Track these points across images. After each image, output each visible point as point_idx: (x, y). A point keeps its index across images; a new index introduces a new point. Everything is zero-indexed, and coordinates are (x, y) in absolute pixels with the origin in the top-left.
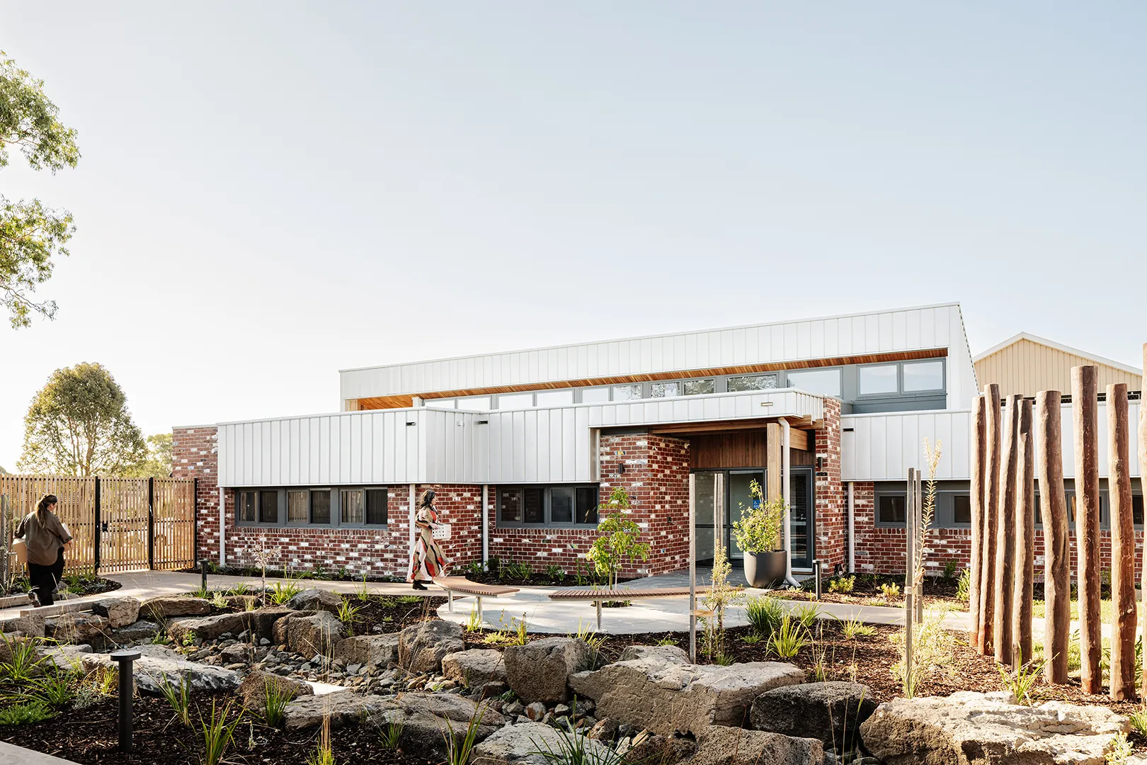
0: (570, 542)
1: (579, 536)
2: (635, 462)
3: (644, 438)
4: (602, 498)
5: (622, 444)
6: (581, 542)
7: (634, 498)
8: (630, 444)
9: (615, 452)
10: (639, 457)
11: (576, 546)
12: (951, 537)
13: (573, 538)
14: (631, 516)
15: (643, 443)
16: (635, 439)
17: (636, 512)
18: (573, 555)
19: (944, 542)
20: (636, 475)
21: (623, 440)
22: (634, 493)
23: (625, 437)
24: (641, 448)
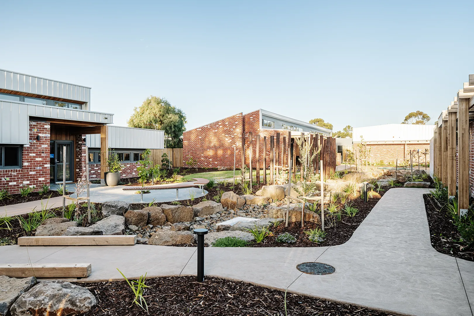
0: (4, 177)
1: (10, 173)
2: (44, 135)
3: (48, 124)
4: (25, 153)
5: (37, 126)
6: (12, 176)
7: (43, 153)
8: (41, 126)
9: (33, 129)
10: (46, 133)
11: (8, 179)
12: (99, 167)
13: (5, 174)
14: (42, 161)
15: (48, 127)
16: (44, 124)
17: (44, 159)
18: (6, 184)
19: (97, 168)
20: (44, 142)
21: (37, 124)
22: (43, 150)
23: (38, 123)
24: (47, 129)
